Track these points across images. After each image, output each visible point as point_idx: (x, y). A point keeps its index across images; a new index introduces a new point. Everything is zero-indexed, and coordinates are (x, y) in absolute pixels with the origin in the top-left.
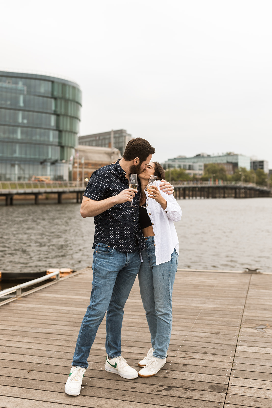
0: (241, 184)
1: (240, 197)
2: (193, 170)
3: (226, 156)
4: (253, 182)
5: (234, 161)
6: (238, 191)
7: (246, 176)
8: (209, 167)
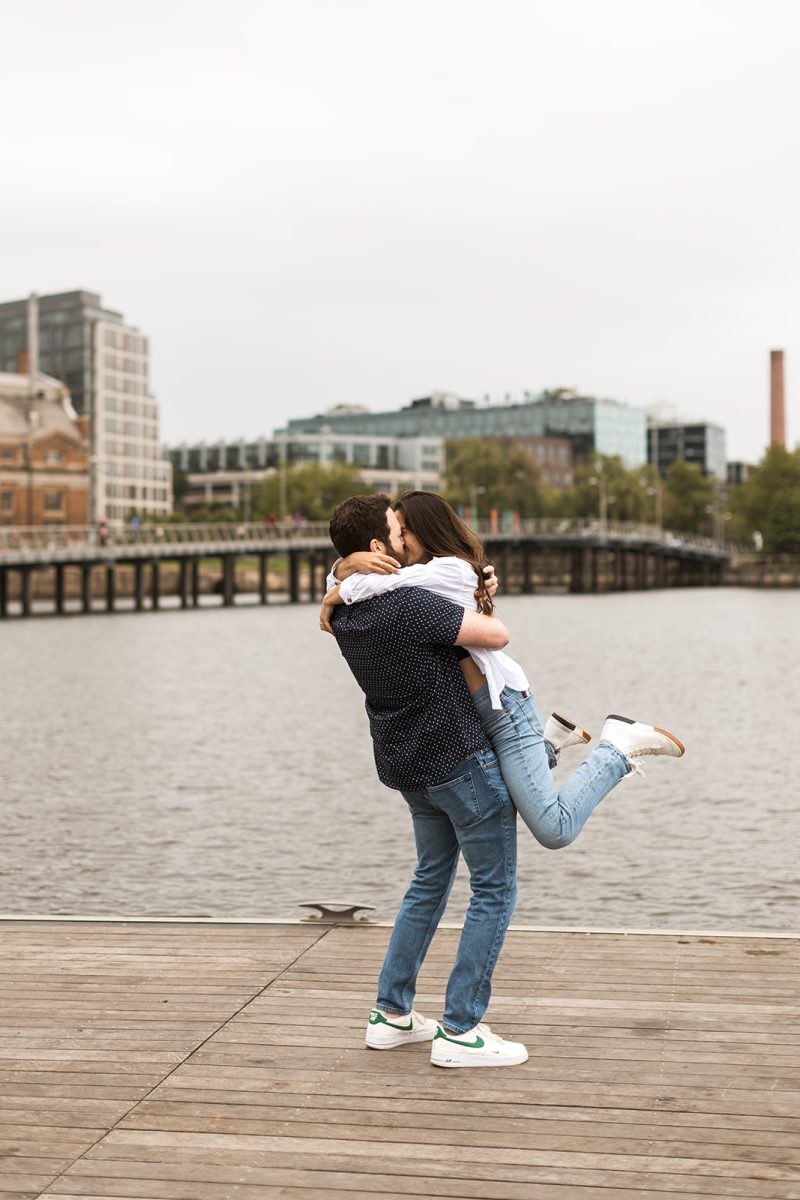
0: (598, 530)
1: (594, 589)
2: (398, 468)
3: (539, 404)
4: (651, 521)
5: (575, 427)
6: (588, 557)
7: (622, 494)
8: (464, 455)
